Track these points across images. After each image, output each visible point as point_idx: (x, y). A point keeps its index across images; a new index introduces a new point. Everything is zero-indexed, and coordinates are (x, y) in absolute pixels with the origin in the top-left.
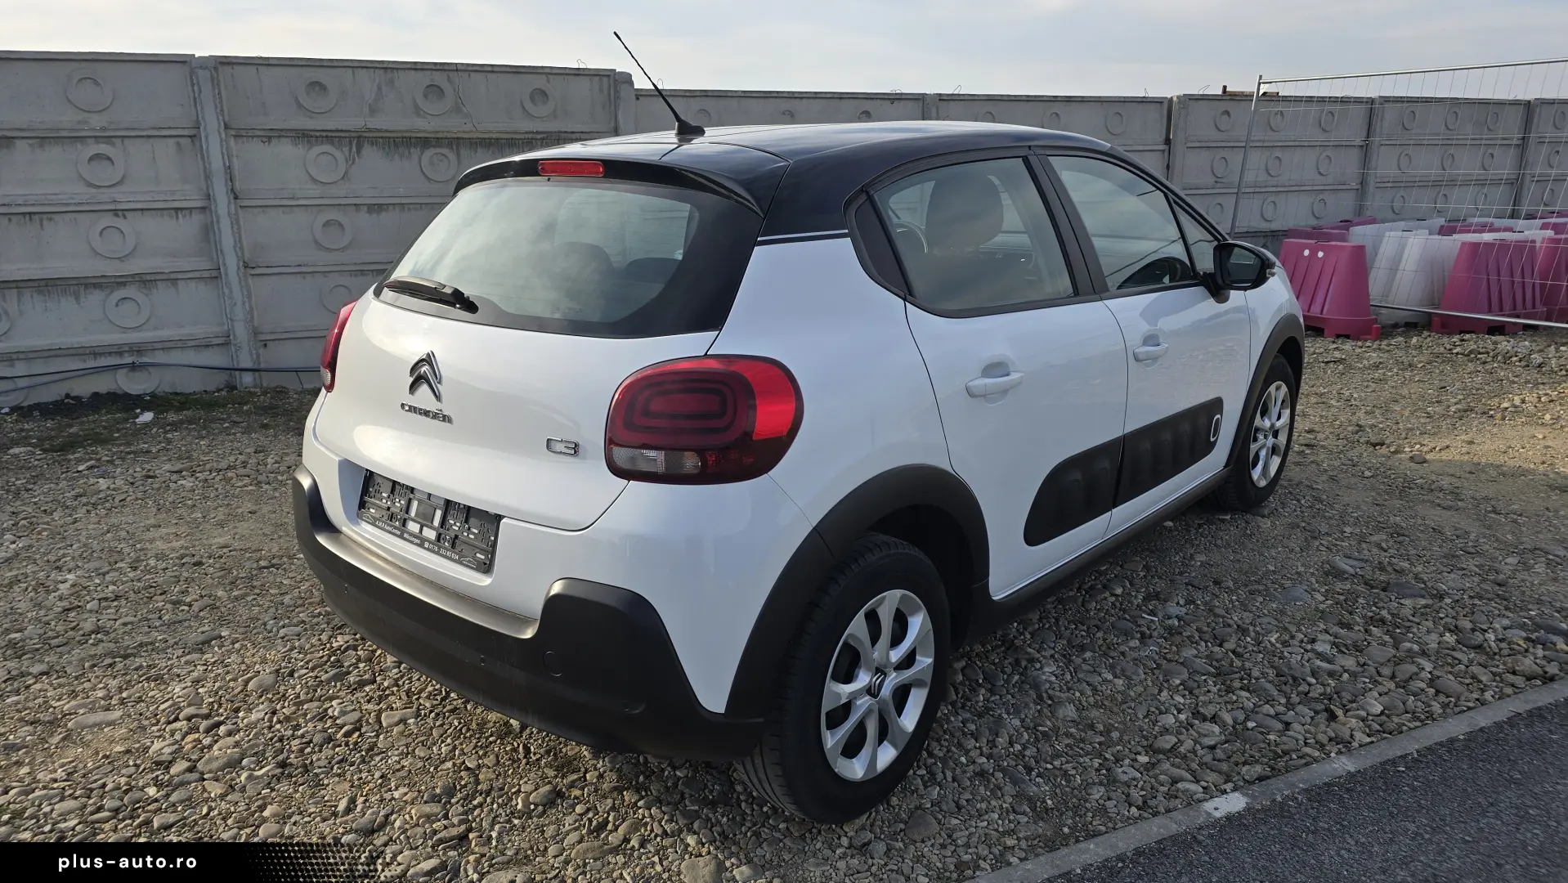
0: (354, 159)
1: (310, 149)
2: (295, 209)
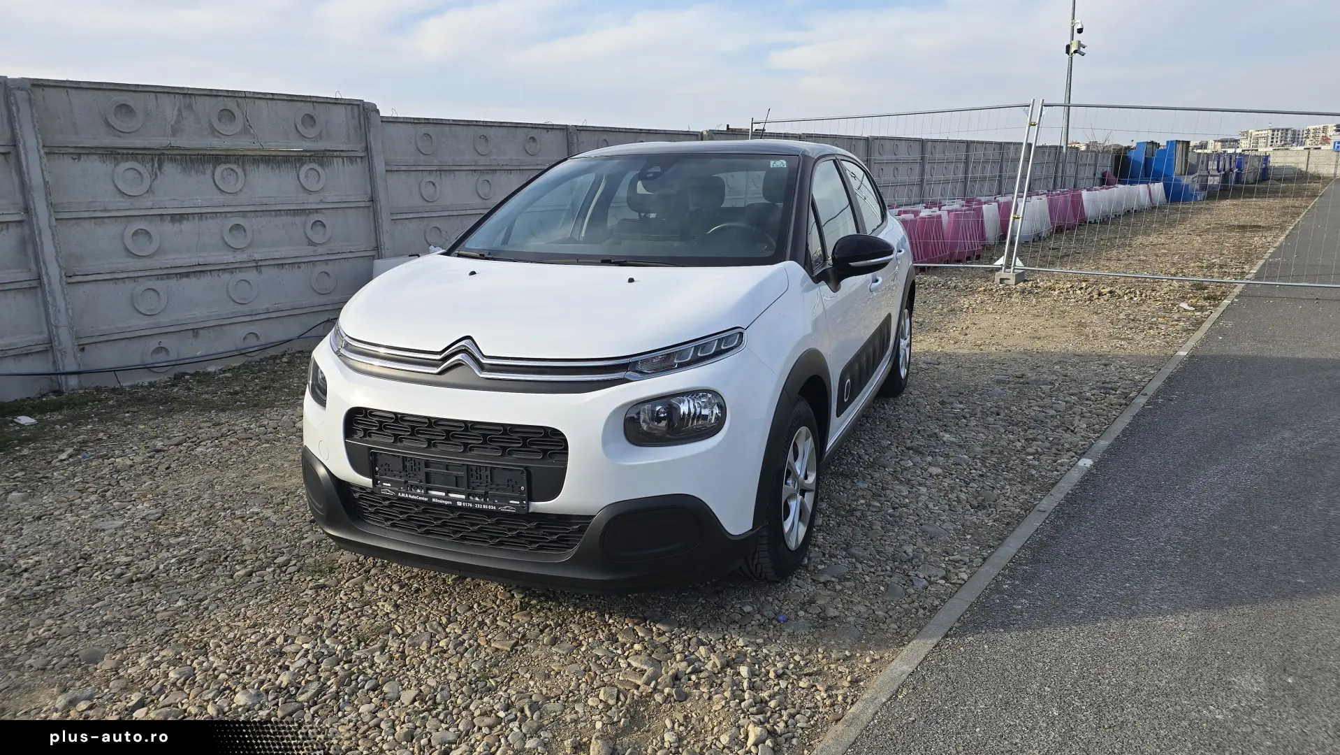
0: (156, 174)
1: (116, 165)
2: (106, 220)
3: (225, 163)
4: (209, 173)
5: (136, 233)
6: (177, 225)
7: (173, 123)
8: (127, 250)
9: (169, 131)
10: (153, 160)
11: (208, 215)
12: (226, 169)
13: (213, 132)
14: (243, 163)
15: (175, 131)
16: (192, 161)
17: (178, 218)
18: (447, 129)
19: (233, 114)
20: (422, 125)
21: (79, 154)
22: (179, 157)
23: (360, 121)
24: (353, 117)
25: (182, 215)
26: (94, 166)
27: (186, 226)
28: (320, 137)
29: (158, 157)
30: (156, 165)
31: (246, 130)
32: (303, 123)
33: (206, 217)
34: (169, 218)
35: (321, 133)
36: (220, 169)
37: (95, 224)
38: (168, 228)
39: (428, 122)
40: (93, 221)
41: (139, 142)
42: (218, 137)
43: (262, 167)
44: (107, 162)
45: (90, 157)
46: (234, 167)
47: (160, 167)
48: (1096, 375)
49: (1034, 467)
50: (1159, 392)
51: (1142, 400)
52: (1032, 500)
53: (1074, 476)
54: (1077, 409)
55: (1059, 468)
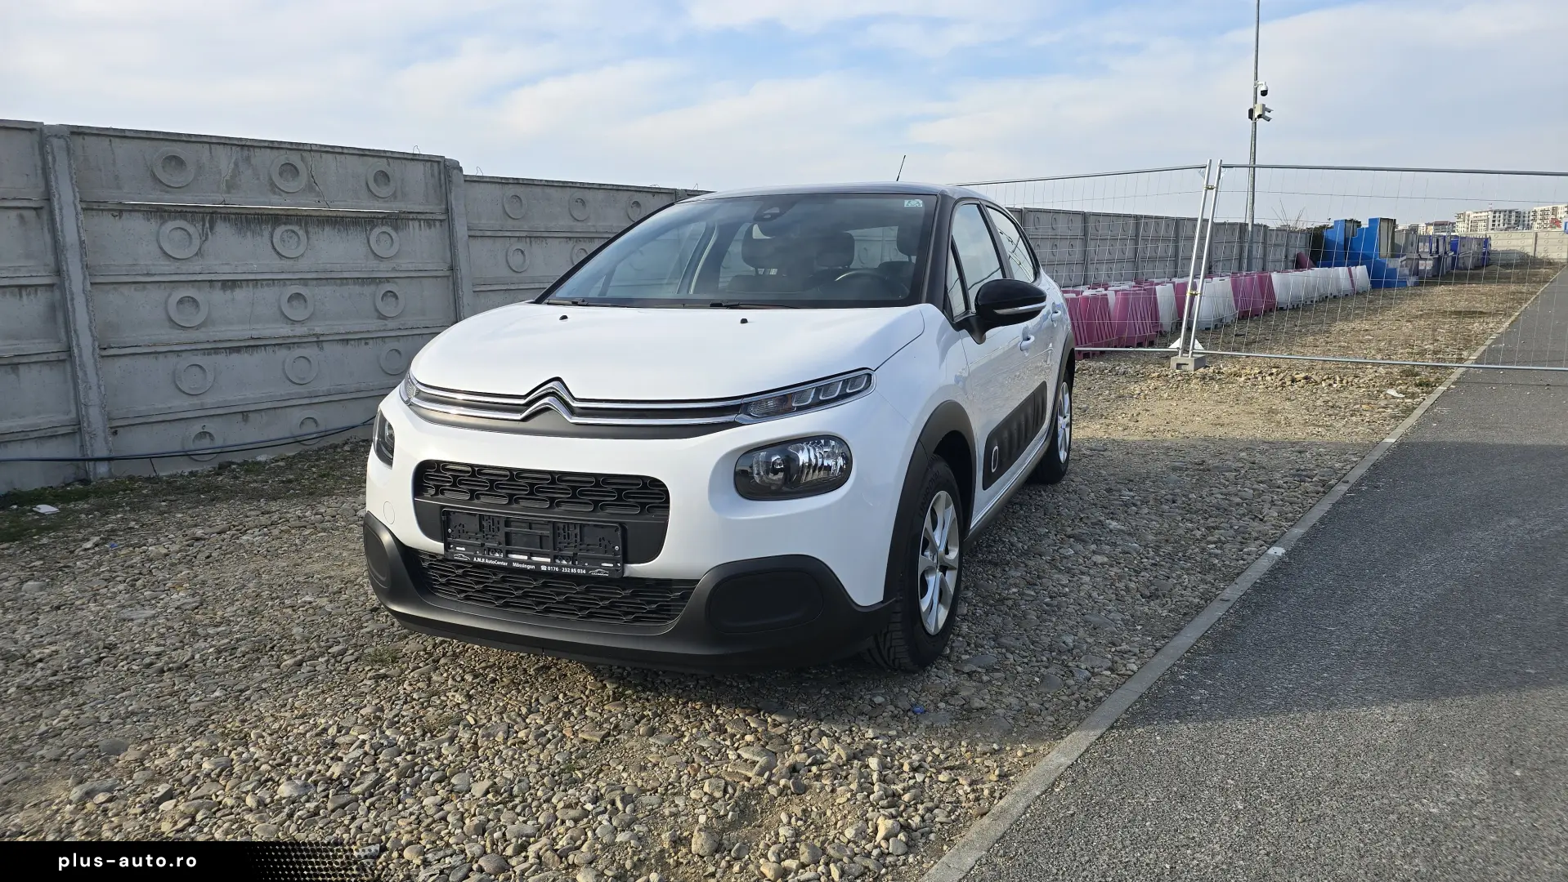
0: (207, 235)
1: (162, 224)
2: (148, 286)
3: (285, 224)
4: (266, 234)
5: (181, 301)
6: (228, 292)
7: (228, 178)
8: (171, 320)
9: (223, 186)
10: (203, 220)
11: (264, 283)
12: (287, 231)
13: (274, 188)
14: (306, 225)
15: (231, 187)
16: (248, 222)
17: (230, 285)
18: (538, 190)
19: (295, 168)
20: (511, 186)
21: (121, 211)
22: (233, 216)
23: (440, 179)
24: (433, 175)
25: (234, 281)
26: (139, 226)
27: (240, 294)
28: (394, 196)
29: (210, 217)
30: (207, 225)
31: (311, 187)
32: (376, 180)
33: (262, 285)
34: (220, 284)
35: (395, 192)
36: (280, 230)
37: (135, 290)
38: (218, 296)
39: (517, 182)
40: (134, 285)
41: (188, 200)
42: (280, 195)
43: (327, 229)
44: (152, 221)
45: (133, 213)
46: (296, 228)
47: (211, 228)
48: (1289, 462)
49: (1216, 556)
50: (1362, 479)
51: (1343, 488)
52: (1214, 590)
53: (1264, 565)
54: (1267, 497)
55: (1245, 557)
